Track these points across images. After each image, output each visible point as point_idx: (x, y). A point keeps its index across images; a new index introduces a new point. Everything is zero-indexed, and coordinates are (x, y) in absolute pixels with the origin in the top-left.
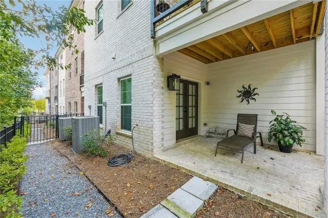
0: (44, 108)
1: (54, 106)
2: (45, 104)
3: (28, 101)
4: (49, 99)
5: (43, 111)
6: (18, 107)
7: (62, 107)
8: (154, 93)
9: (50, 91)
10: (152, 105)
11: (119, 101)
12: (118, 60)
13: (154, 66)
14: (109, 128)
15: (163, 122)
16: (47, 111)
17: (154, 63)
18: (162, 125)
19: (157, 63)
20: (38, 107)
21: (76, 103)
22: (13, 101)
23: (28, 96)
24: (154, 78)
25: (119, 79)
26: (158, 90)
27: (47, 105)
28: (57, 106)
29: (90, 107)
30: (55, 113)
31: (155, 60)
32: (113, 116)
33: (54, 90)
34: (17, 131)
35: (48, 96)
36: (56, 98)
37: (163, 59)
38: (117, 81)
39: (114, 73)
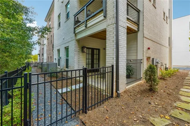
0: (37, 60)
1: (42, 58)
2: (37, 57)
3: (30, 56)
4: (39, 55)
5: (36, 61)
6: (26, 59)
7: (45, 59)
8: (75, 54)
9: (40, 51)
10: (74, 58)
11: (65, 57)
12: (65, 40)
13: (75, 43)
14: (62, 68)
15: (79, 65)
16: (38, 61)
17: (75, 42)
18: (78, 66)
19: (77, 42)
20: (34, 59)
21: (51, 57)
22: (24, 56)
23: (30, 54)
24: (75, 48)
25: (65, 48)
26: (76, 53)
27: (38, 58)
28: (43, 58)
29: (55, 59)
30: (41, 61)
31: (75, 41)
32: (63, 63)
33: (42, 50)
34: (27, 68)
35: (39, 53)
36: (43, 55)
37: (79, 41)
38: (64, 49)
39: (63, 45)
